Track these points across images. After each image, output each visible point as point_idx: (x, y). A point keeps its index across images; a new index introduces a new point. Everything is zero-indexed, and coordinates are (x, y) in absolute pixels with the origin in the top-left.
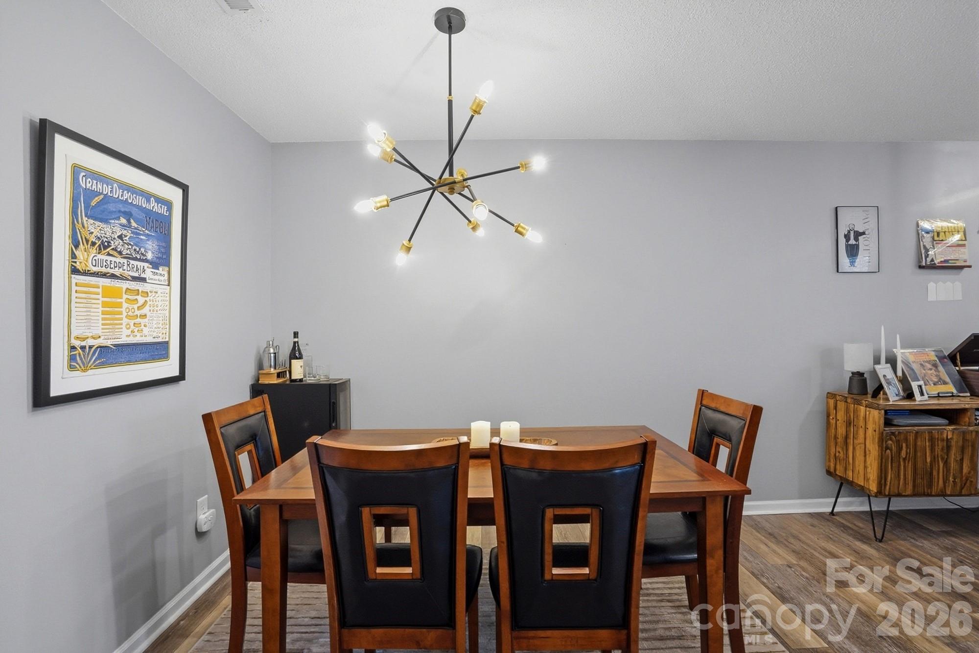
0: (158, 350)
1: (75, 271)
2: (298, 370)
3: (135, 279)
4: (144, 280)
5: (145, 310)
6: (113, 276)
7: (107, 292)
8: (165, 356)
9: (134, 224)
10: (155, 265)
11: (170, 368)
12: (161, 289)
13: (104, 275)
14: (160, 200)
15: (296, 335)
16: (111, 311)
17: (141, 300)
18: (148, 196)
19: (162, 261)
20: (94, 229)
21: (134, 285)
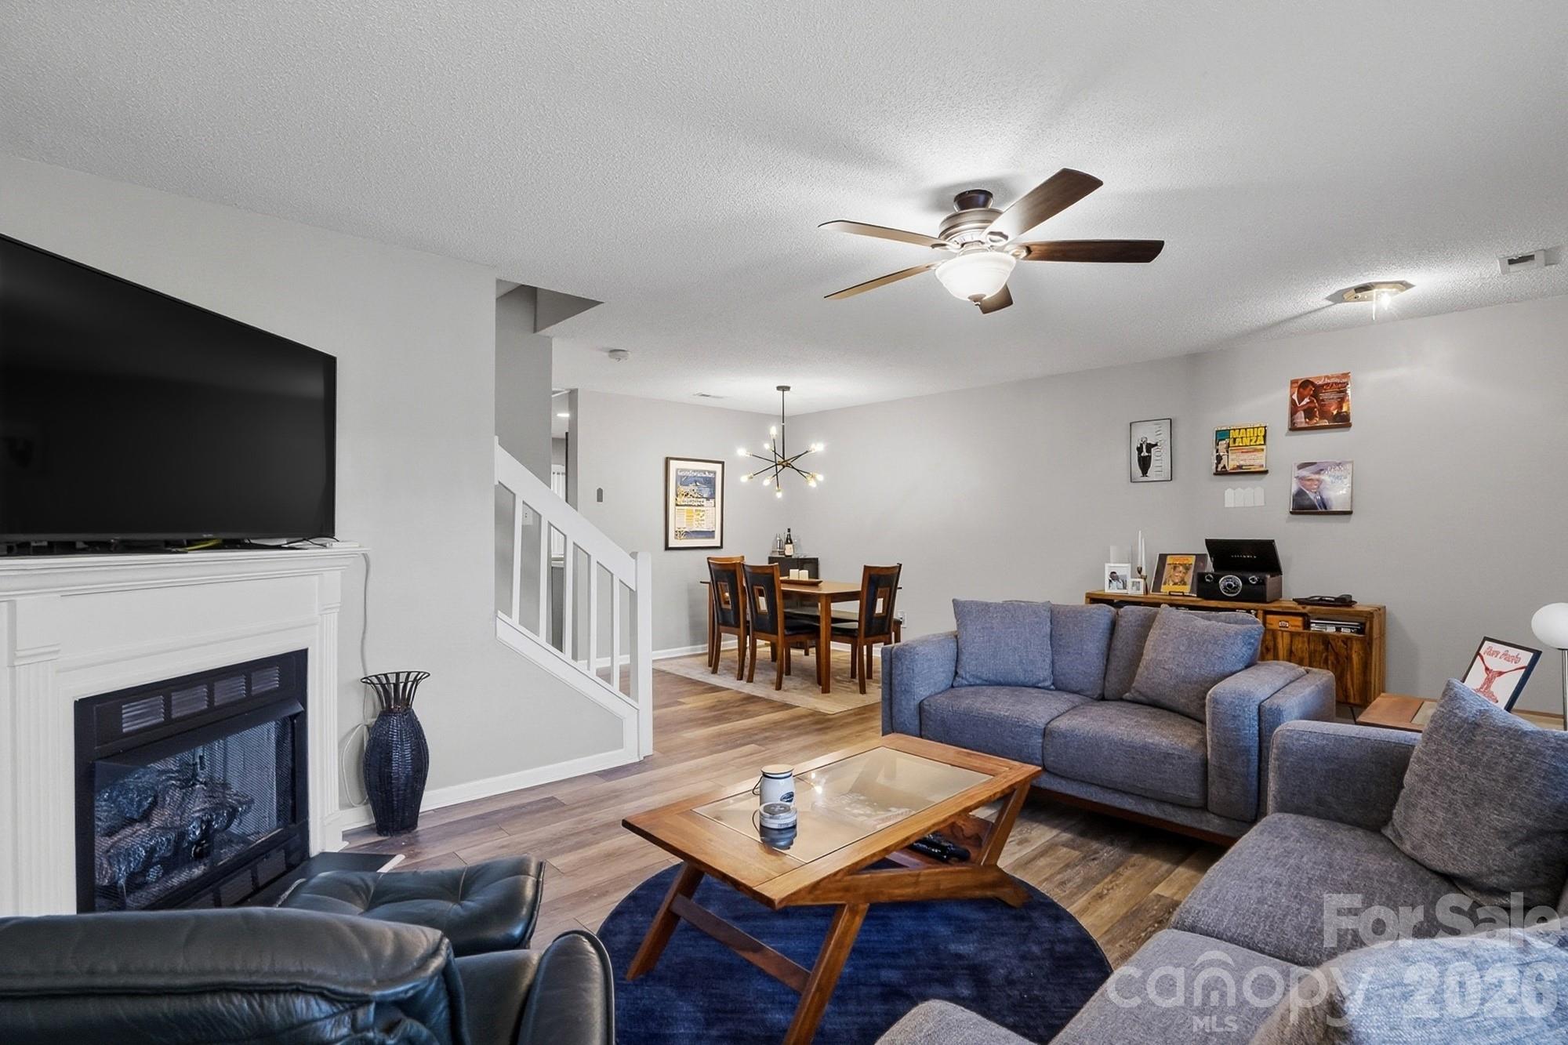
0: (710, 534)
1: (677, 505)
2: (789, 550)
3: (699, 506)
4: (703, 506)
5: (704, 518)
6: (690, 505)
7: (688, 511)
8: (713, 537)
9: (698, 484)
10: (708, 499)
11: (716, 542)
12: (712, 509)
13: (685, 505)
14: (709, 472)
15: (789, 530)
16: (690, 517)
17: (701, 514)
18: (704, 472)
19: (712, 496)
20: (683, 489)
21: (699, 508)
